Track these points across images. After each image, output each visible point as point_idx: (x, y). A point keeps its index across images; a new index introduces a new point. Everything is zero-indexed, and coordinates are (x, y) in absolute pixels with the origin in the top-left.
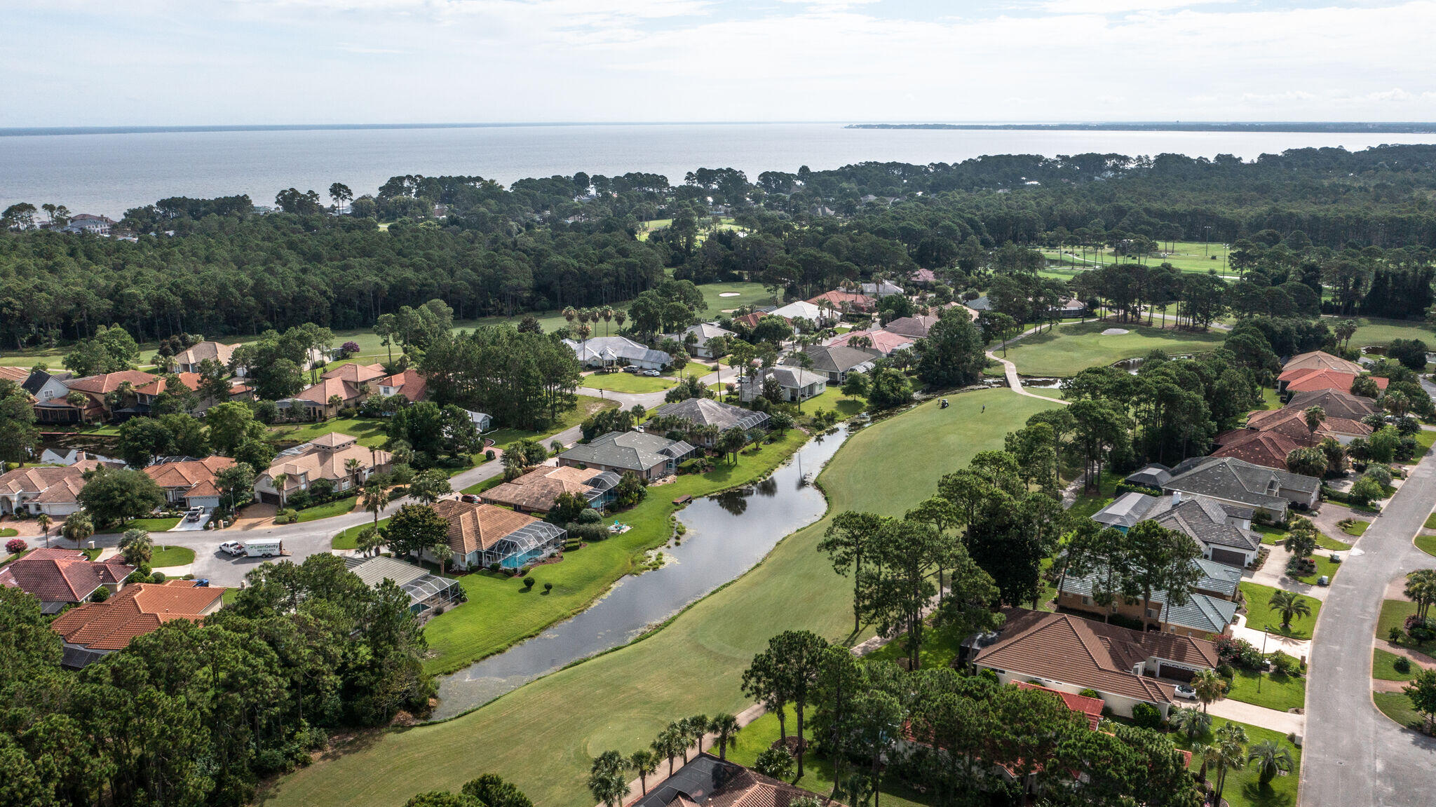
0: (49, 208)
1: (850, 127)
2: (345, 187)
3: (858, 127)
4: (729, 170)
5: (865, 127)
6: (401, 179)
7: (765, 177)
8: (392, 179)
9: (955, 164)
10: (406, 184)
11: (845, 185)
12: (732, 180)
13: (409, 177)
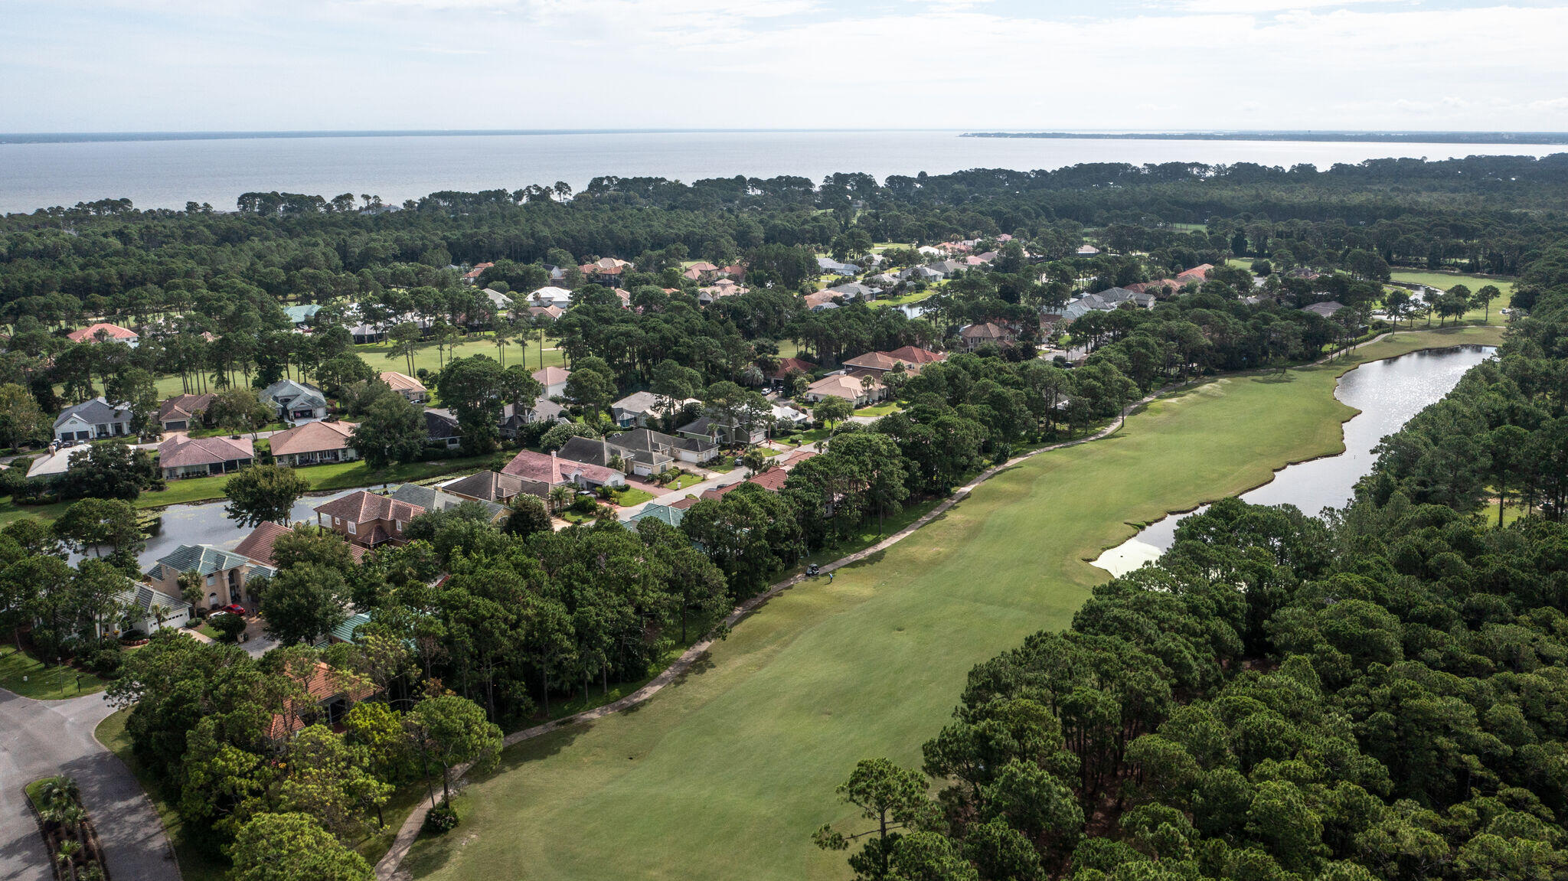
0: (367, 197)
1: (965, 135)
2: (566, 184)
3: (974, 135)
4: (861, 174)
5: (981, 135)
6: (602, 179)
7: (892, 180)
8: (595, 180)
9: (1054, 171)
10: (605, 182)
11: (956, 186)
12: (864, 182)
13: (608, 178)
